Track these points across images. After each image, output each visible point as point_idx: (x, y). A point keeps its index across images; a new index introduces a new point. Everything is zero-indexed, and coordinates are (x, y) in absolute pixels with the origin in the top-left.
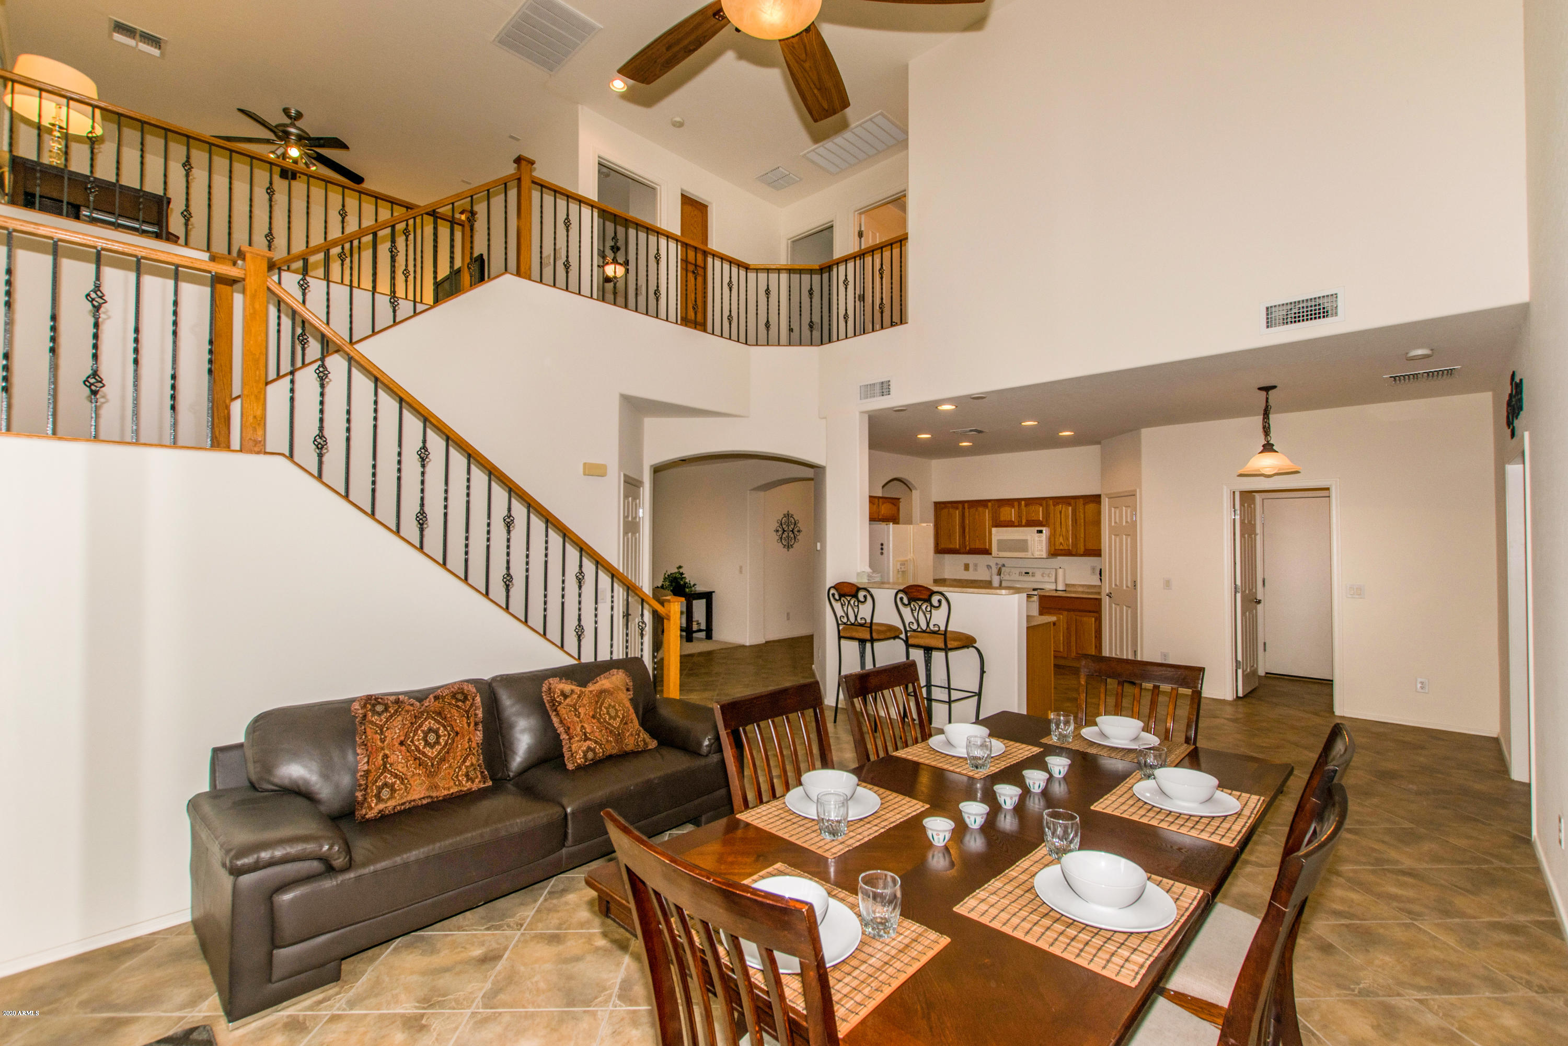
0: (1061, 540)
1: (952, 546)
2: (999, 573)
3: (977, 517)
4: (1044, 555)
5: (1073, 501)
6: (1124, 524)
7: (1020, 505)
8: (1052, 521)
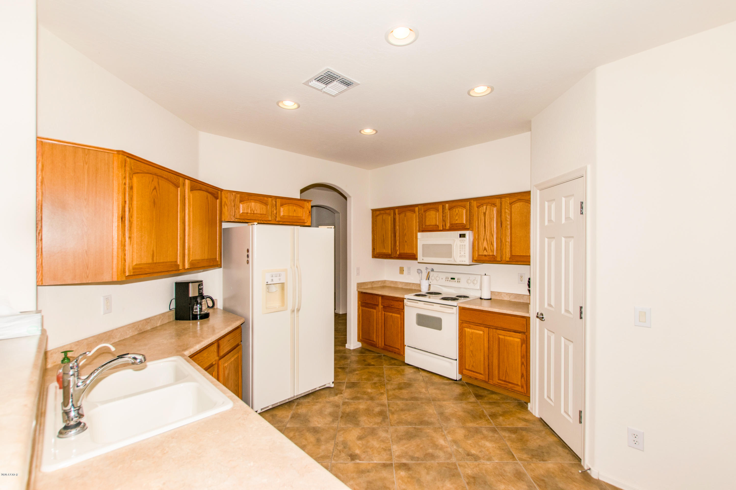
0: (485, 244)
1: (385, 251)
2: (428, 278)
3: (405, 223)
4: (467, 260)
5: (498, 201)
6: (563, 221)
7: (444, 208)
8: (475, 224)
